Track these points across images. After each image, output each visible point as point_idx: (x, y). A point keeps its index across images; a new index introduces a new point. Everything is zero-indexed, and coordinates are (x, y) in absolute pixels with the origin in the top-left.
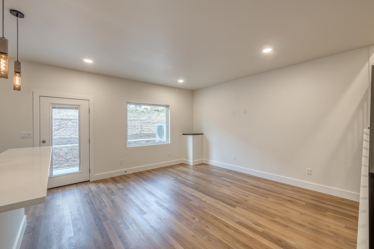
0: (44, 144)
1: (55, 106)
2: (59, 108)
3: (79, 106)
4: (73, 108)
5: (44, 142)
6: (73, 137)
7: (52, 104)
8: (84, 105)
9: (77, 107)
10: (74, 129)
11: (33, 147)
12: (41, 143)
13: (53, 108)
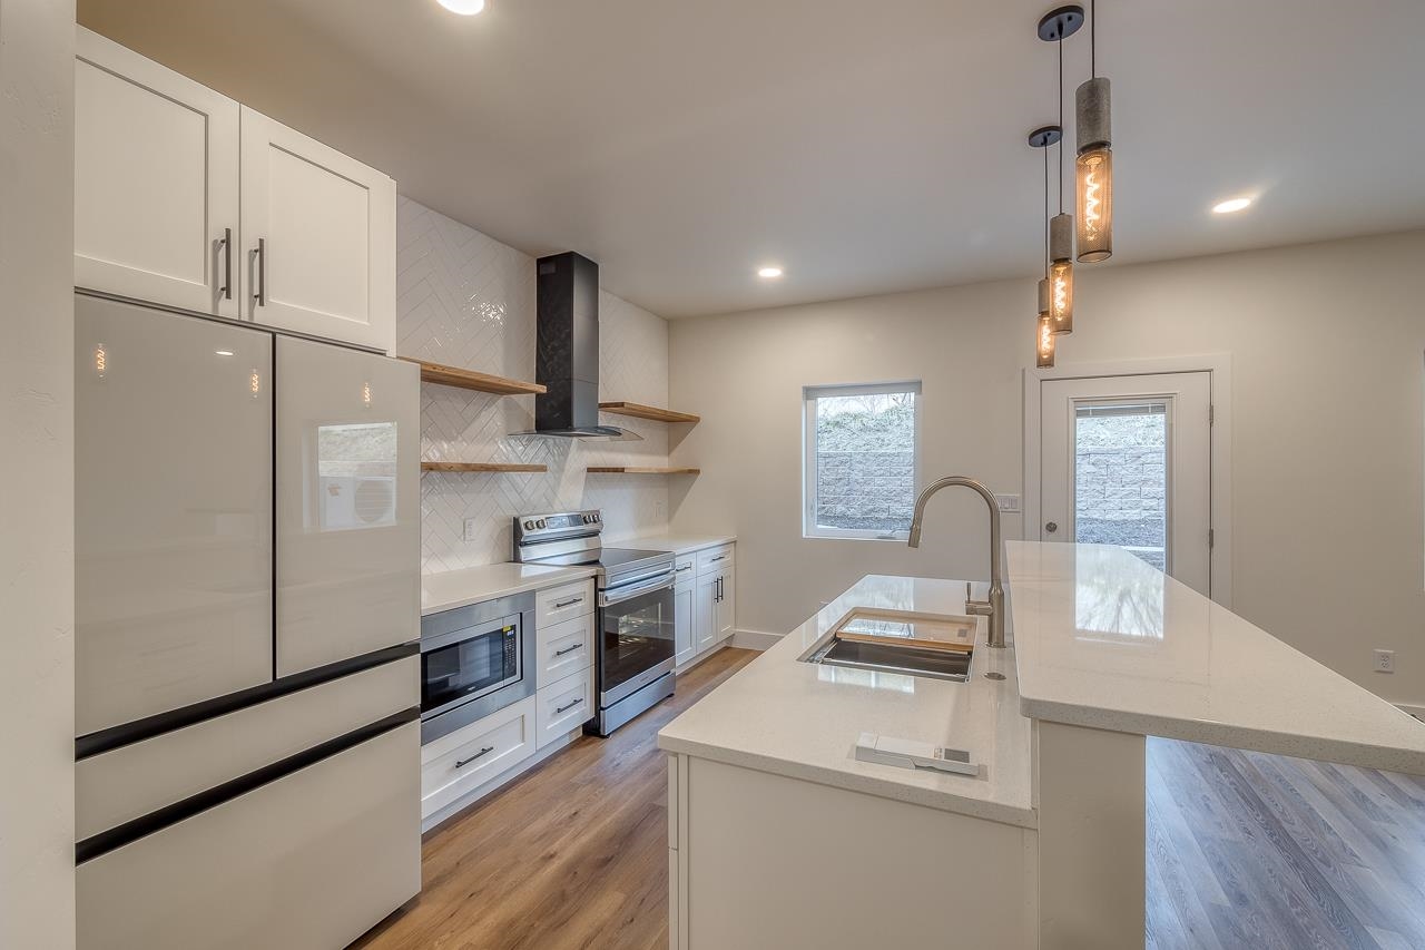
0: (1052, 535)
1: (1087, 408)
2: (1096, 413)
3: (1169, 397)
4: (1144, 410)
5: (1052, 528)
6: (1095, 517)
7: (1077, 401)
8: (1190, 394)
9: (1160, 405)
10: (1099, 488)
11: (1024, 540)
12: (1045, 531)
13: (1080, 414)
